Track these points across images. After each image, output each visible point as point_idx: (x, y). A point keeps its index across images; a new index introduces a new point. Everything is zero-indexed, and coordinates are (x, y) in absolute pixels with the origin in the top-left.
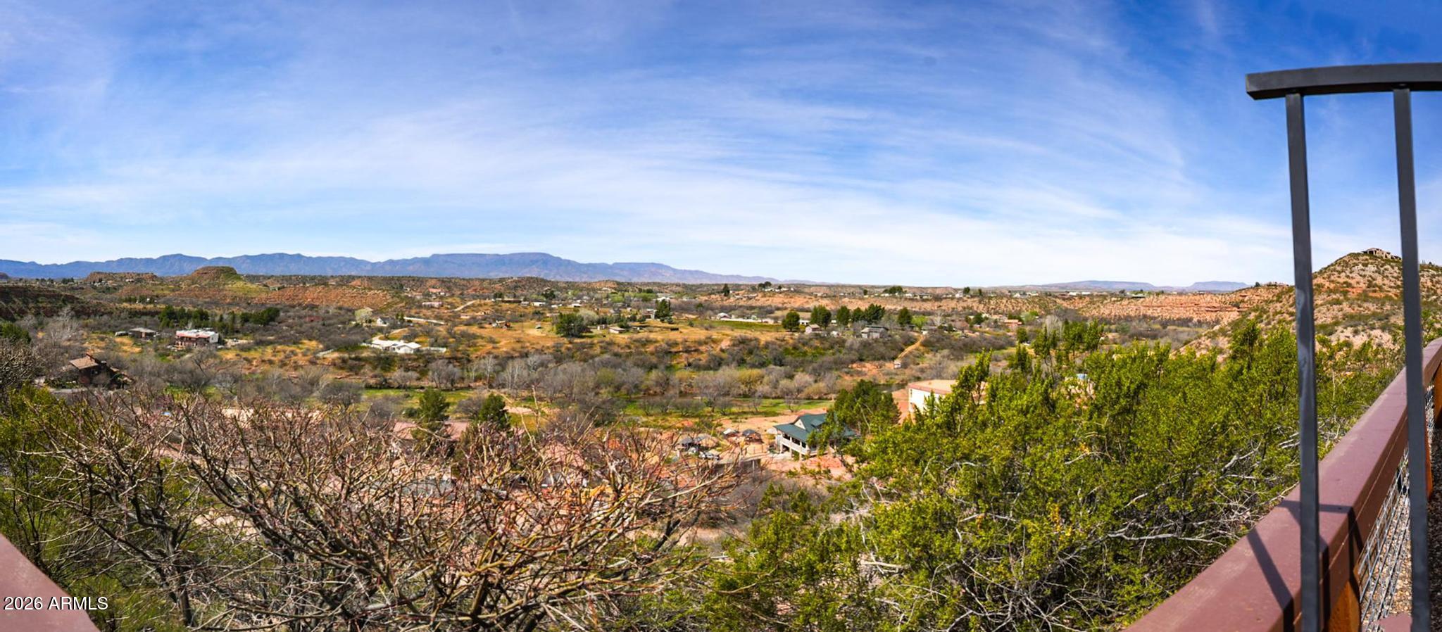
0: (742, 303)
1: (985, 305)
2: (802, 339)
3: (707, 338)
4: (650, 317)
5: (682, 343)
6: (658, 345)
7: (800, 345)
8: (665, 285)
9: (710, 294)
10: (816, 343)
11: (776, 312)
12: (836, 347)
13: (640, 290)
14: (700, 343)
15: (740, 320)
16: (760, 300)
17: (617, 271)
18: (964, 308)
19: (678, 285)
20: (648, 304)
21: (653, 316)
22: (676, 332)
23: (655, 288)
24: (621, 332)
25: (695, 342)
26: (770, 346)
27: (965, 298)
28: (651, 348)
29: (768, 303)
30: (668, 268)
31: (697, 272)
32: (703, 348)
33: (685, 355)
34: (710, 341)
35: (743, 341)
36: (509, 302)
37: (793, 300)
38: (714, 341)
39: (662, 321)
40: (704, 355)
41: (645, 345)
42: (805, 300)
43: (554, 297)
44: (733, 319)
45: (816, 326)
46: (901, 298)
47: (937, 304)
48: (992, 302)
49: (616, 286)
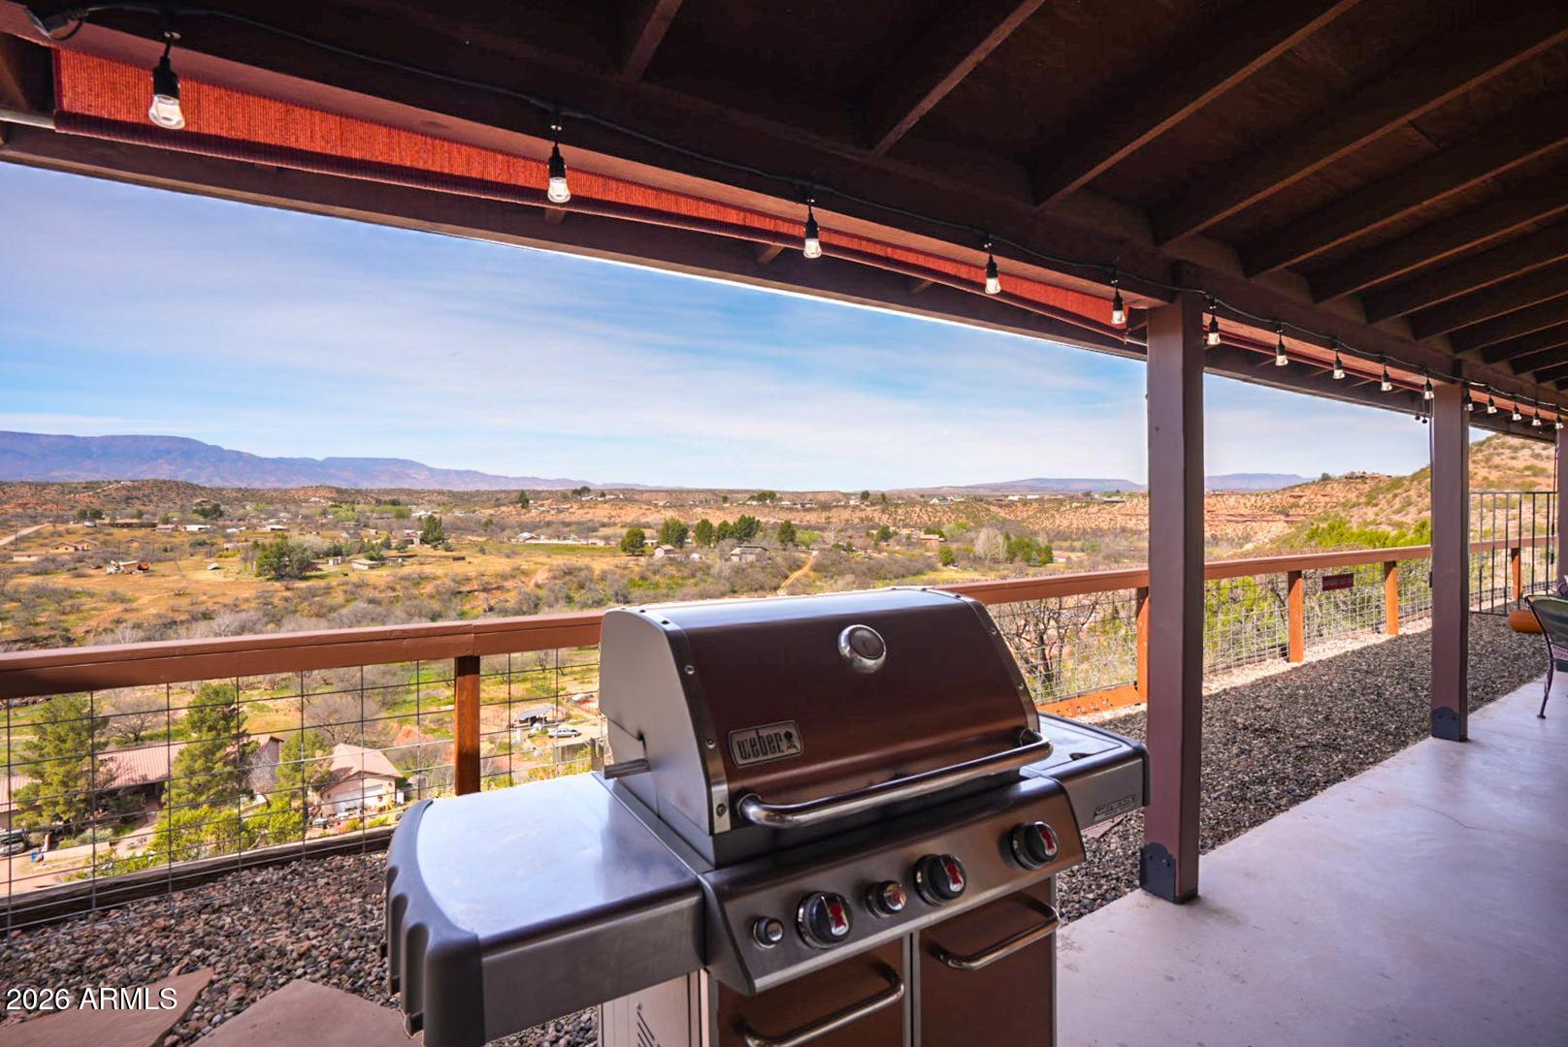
0: (549, 518)
1: (890, 515)
2: (653, 565)
3: (513, 570)
4: (412, 543)
5: (476, 578)
6: (439, 582)
7: (649, 574)
8: (418, 492)
9: (499, 506)
10: (671, 570)
11: (601, 529)
12: (699, 574)
13: (379, 502)
14: (505, 577)
15: (555, 541)
16: (576, 513)
17: (332, 471)
18: (862, 520)
19: (440, 493)
20: (406, 522)
21: (417, 541)
22: (462, 562)
23: (403, 498)
24: (371, 567)
25: (497, 576)
26: (609, 577)
27: (863, 506)
28: (428, 588)
29: (589, 517)
30: (422, 466)
31: (468, 472)
32: (508, 584)
33: (483, 595)
34: (517, 573)
35: (569, 572)
36: (128, 525)
37: (623, 512)
38: (525, 573)
39: (435, 547)
40: (512, 594)
41: (419, 583)
42: (642, 511)
43: (221, 514)
44: (543, 540)
45: (669, 547)
46: (774, 507)
47: (824, 515)
48: (900, 511)
49: (334, 495)
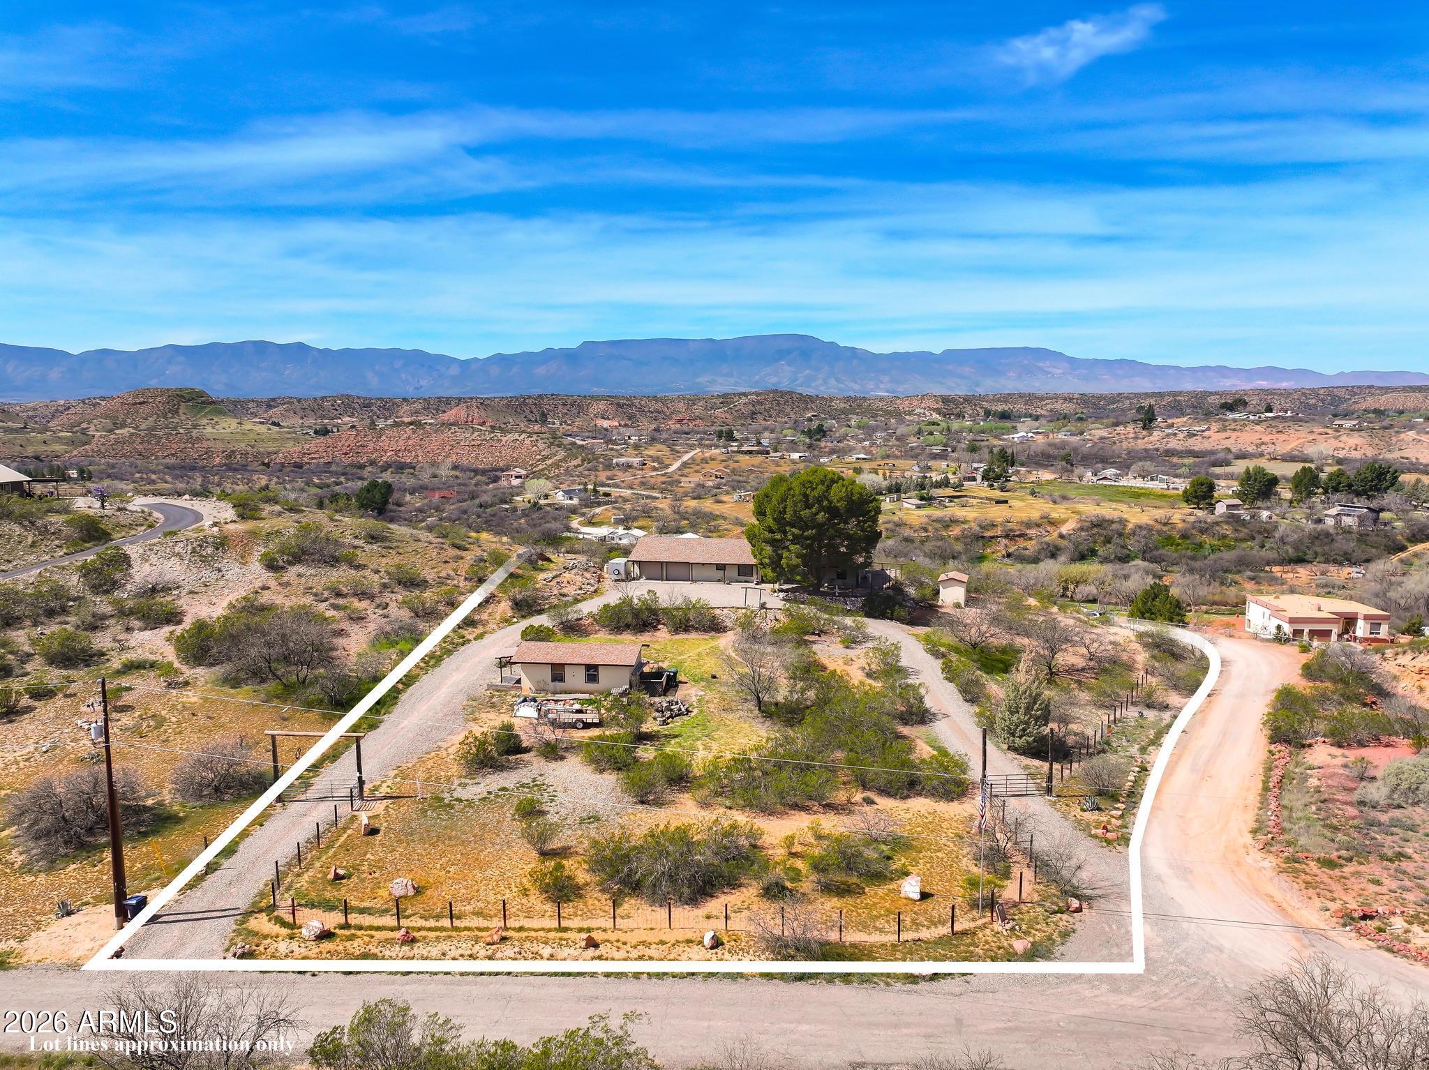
3: (1045, 517)
5: (1002, 524)
6: (966, 526)
14: (1029, 525)
15: (1136, 482)
20: (976, 456)
22: (1003, 506)
24: (918, 507)
25: (1024, 523)
28: (956, 531)
32: (1032, 532)
33: (1004, 541)
35: (1100, 524)
36: (750, 452)
38: (1054, 523)
39: (990, 486)
40: (1033, 542)
41: (948, 526)
43: (824, 434)
44: (1124, 481)
45: (1236, 501)
